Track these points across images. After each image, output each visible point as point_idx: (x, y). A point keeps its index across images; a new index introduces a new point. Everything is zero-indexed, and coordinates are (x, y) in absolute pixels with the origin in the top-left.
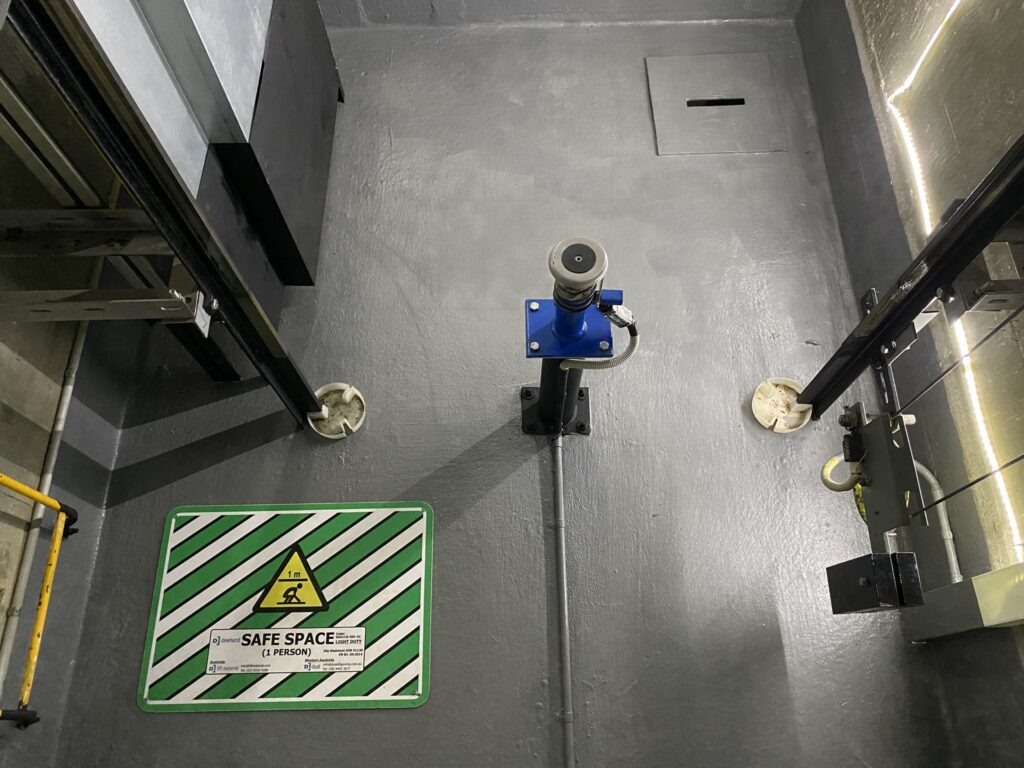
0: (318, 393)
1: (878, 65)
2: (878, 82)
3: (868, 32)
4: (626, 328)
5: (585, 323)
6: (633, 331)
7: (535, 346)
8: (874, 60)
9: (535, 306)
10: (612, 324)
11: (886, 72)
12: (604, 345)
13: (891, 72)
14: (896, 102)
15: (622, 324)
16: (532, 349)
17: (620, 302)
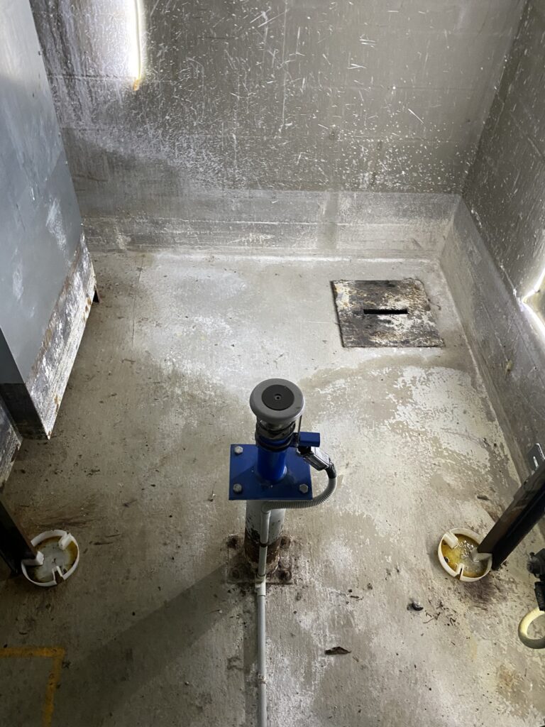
0: (34, 542)
1: (509, 280)
2: (511, 292)
3: (498, 258)
4: (324, 471)
5: (285, 467)
6: (331, 474)
7: (238, 487)
8: (505, 276)
9: (239, 450)
10: (312, 468)
11: (517, 284)
12: (303, 488)
13: (521, 283)
14: (529, 302)
15: (320, 466)
16: (234, 491)
17: (317, 444)
